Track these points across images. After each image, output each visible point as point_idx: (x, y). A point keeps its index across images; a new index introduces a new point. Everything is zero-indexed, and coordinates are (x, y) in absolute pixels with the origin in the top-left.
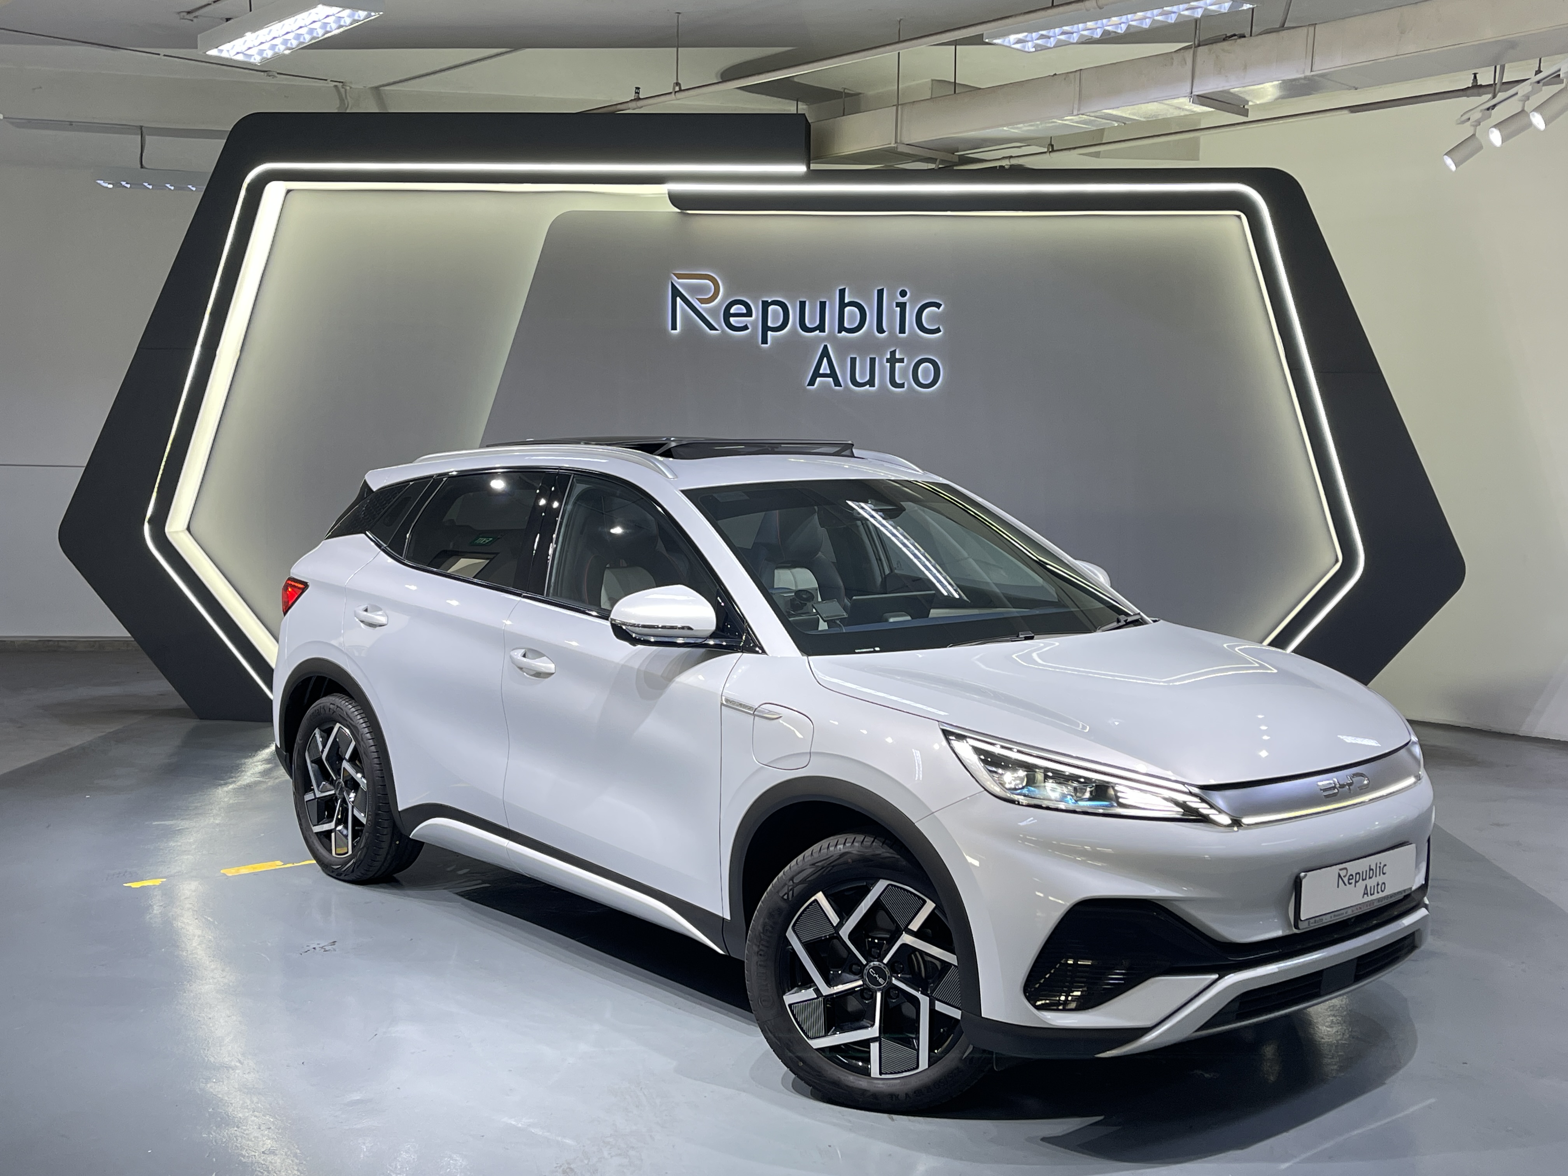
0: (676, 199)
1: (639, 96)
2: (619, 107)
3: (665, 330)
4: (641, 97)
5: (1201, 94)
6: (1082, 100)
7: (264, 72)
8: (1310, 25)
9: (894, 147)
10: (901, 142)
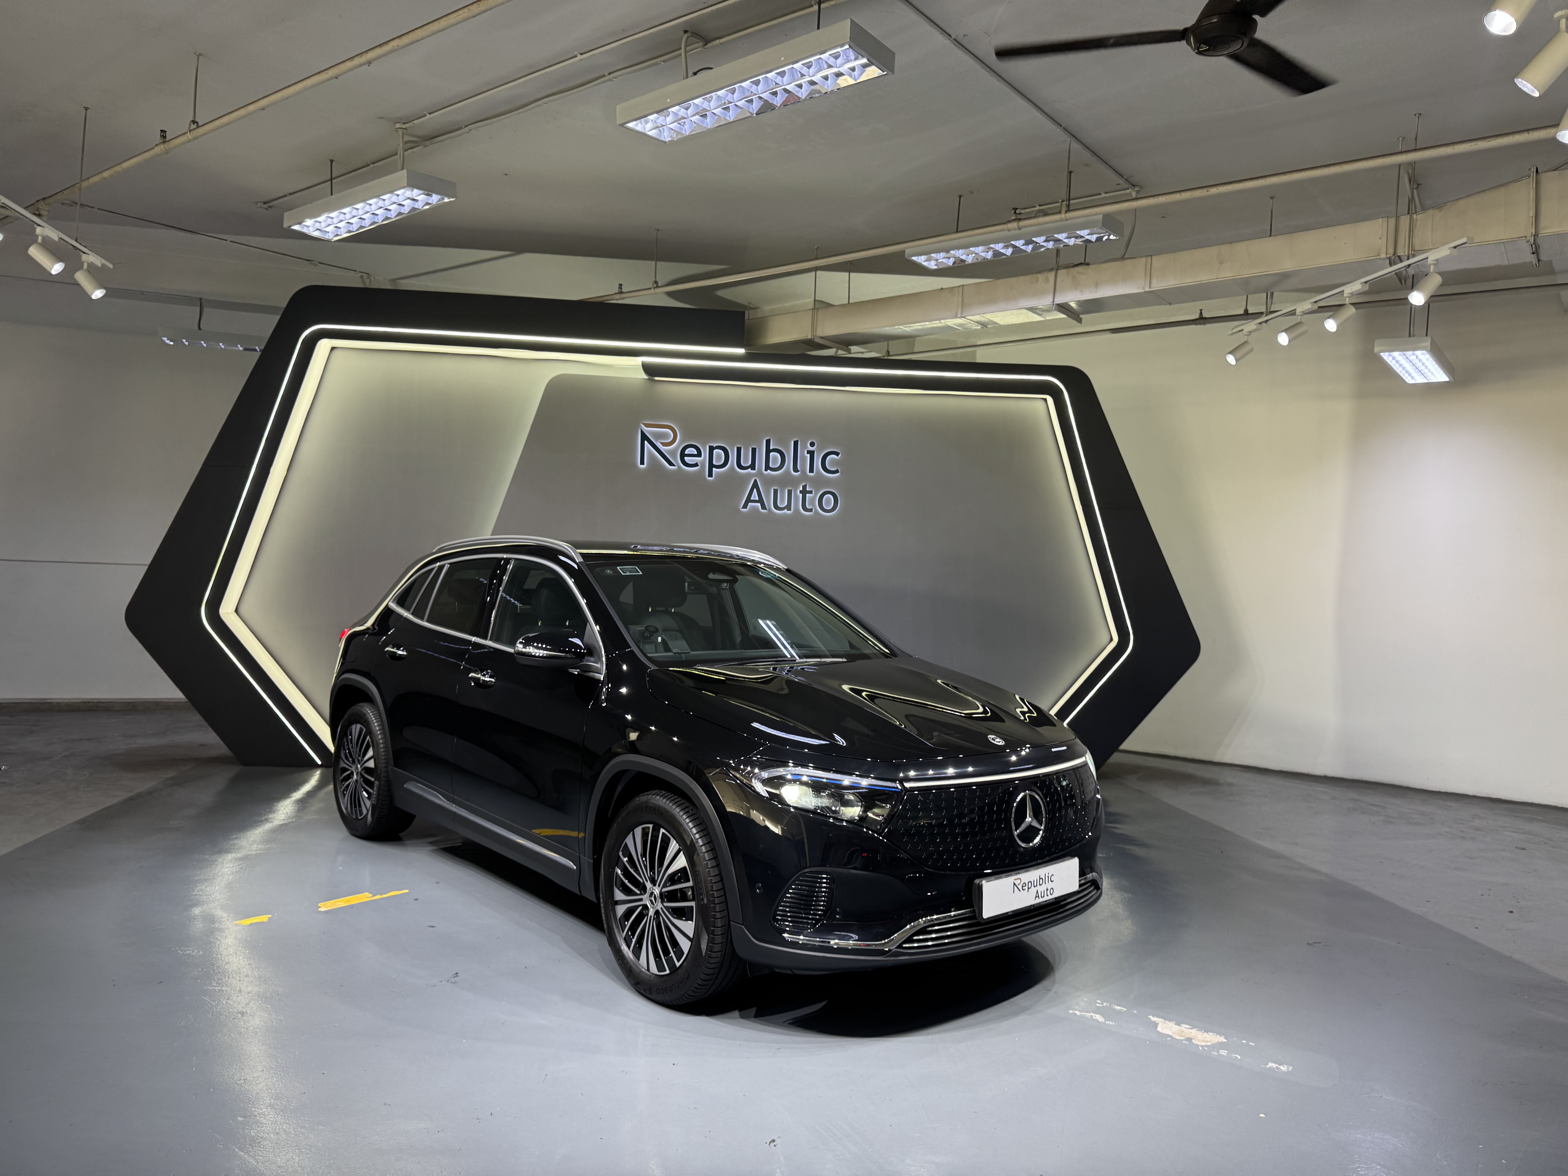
0: (647, 368)
1: (621, 291)
2: (605, 298)
3: (635, 465)
4: (623, 291)
5: (1061, 303)
6: (964, 307)
7: (308, 260)
8: (1147, 256)
9: (811, 339)
10: (816, 336)
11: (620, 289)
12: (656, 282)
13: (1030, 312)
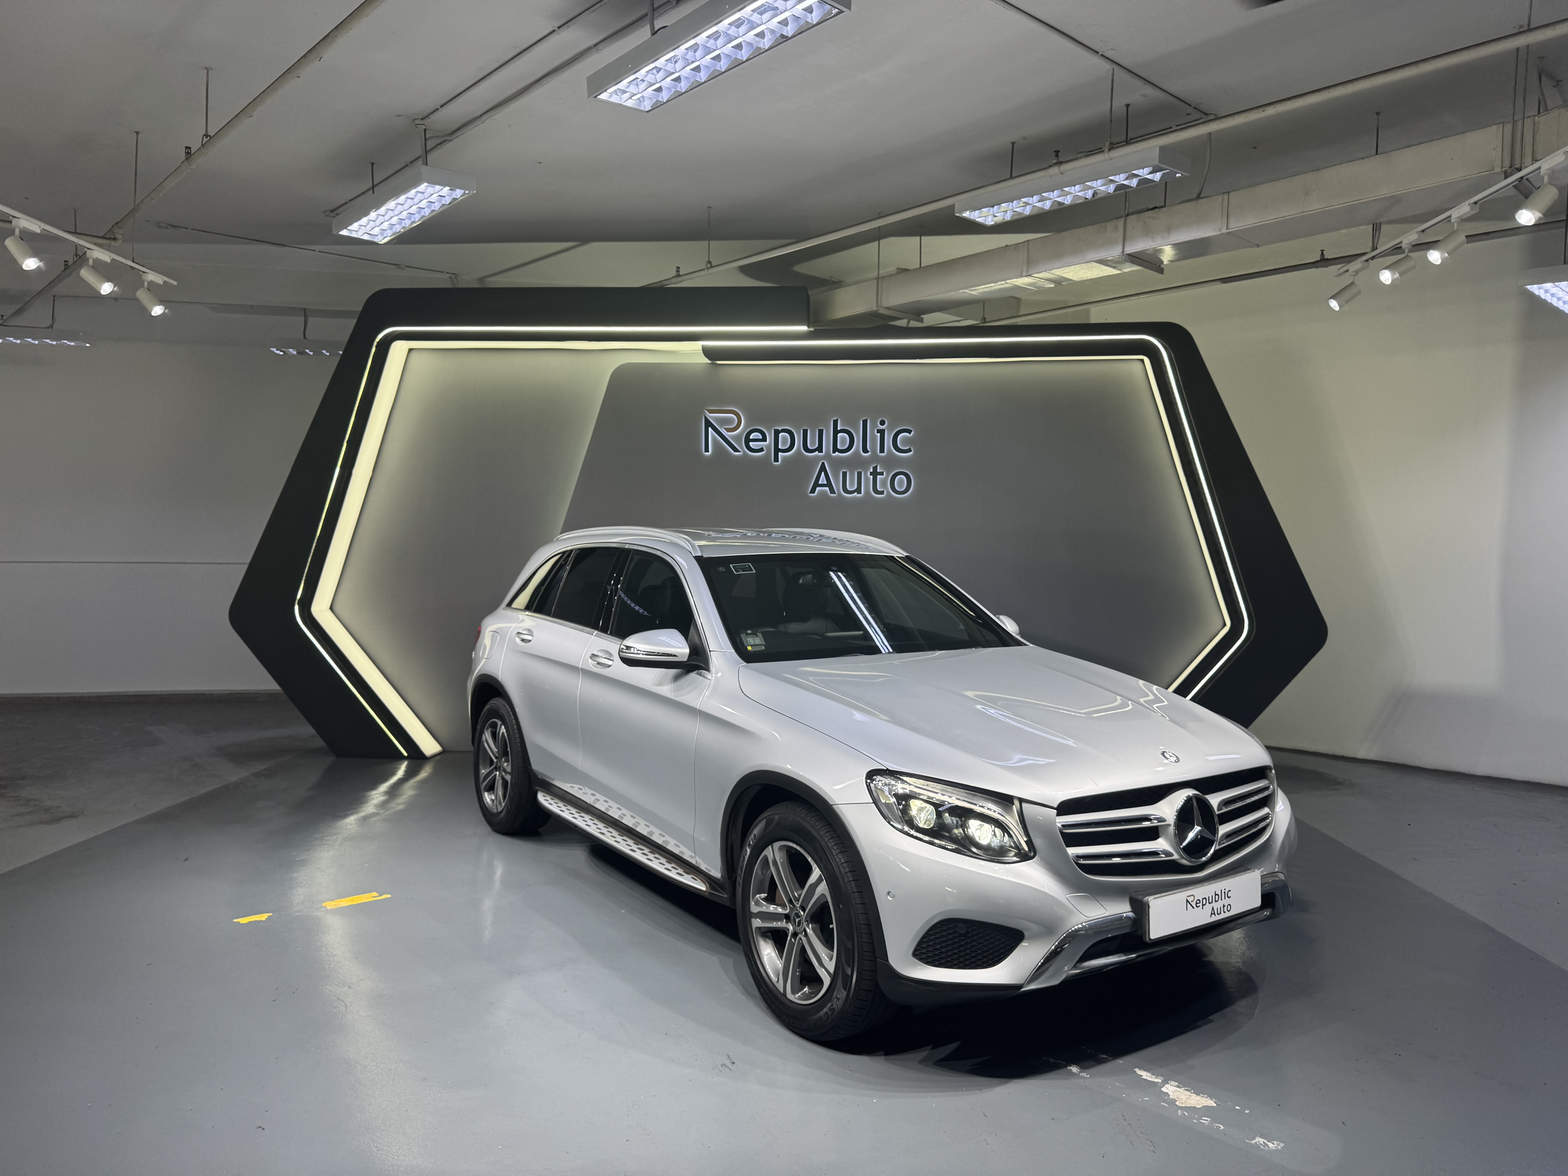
0: (707, 352)
2: (665, 283)
3: (700, 453)
4: (681, 273)
5: (1131, 253)
6: (1029, 265)
7: (395, 265)
8: (1224, 193)
9: (876, 310)
10: (881, 307)
11: (678, 273)
12: (709, 262)
13: (1101, 265)
